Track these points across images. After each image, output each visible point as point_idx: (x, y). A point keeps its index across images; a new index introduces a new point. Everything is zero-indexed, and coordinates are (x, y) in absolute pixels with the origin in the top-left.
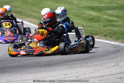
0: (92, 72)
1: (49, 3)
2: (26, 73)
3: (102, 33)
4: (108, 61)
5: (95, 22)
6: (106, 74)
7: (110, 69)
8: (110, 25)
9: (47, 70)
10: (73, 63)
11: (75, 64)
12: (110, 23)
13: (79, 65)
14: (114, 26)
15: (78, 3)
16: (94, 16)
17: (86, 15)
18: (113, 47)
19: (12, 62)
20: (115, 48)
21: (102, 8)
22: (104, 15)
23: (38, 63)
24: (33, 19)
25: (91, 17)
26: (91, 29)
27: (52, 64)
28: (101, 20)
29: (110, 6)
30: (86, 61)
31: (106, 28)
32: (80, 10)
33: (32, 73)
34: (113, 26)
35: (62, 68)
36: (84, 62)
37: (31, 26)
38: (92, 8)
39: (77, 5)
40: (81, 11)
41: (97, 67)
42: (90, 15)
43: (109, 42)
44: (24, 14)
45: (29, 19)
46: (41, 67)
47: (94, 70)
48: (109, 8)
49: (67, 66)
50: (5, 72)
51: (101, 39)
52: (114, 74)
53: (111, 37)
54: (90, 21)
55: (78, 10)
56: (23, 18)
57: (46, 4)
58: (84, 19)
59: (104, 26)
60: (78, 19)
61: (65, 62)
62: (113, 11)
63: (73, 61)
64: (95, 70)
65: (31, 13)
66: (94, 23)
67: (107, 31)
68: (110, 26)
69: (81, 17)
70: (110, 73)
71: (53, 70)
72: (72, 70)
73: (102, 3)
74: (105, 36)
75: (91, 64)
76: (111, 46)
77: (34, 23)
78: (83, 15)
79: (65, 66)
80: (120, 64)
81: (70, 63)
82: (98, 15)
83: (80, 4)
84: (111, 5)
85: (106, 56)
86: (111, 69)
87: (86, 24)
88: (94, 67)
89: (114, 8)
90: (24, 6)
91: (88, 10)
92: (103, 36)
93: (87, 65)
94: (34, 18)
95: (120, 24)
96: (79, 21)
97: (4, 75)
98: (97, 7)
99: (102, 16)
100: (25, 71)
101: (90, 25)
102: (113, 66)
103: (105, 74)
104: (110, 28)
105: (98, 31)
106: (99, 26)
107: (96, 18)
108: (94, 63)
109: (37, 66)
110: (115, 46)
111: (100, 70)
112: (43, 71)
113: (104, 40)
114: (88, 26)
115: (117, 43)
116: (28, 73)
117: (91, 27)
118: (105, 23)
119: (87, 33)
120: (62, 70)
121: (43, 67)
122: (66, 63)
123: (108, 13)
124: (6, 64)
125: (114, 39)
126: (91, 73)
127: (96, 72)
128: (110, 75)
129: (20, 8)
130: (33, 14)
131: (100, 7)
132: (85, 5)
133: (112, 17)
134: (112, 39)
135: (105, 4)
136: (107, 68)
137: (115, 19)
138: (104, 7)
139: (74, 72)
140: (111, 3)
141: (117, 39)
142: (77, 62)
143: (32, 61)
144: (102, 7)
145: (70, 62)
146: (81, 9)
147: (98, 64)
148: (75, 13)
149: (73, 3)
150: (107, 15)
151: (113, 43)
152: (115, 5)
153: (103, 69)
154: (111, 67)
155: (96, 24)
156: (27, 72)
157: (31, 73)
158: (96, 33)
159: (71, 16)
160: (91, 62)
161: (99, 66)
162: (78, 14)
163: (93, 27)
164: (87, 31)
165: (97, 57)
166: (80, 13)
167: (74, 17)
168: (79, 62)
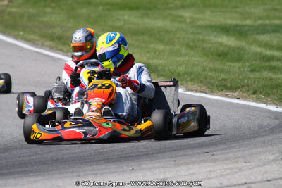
0: (225, 173)
1: (126, 17)
2: (73, 176)
3: (248, 86)
4: (261, 150)
5: (232, 62)
6: (256, 178)
8: (265, 68)
9: (121, 170)
10: (181, 153)
11: (186, 155)
12: (267, 64)
13: (194, 159)
14: (276, 70)
15: (192, 18)
16: (229, 47)
17: (210, 45)
18: (273, 116)
19: (41, 151)
20: (276, 119)
21: (247, 28)
22: (251, 44)
23: (101, 153)
25: (222, 48)
26: (223, 76)
27: (132, 156)
28: (246, 56)
29: (266, 25)
30: (211, 149)
31: (257, 75)
32: (198, 33)
33: (87, 175)
34: (272, 69)
35: (157, 165)
36: (205, 151)
38: (226, 30)
39: (191, 22)
40: (201, 37)
41: (237, 162)
42: (221, 44)
43: (263, 106)
46: (108, 162)
47: (228, 169)
48: (263, 30)
49: (168, 159)
50: (25, 173)
51: (245, 100)
52: (275, 179)
53: (269, 95)
54: (222, 58)
55: (193, 33)
57: (119, 20)
58: (206, 53)
59: (253, 71)
60: (192, 53)
61: (164, 152)
62: (272, 34)
63: (180, 149)
64: (232, 168)
66: (229, 64)
67: (259, 82)
68: (265, 70)
69: (200, 49)
70: (264, 176)
71: (135, 168)
72: (178, 168)
74: (255, 93)
75: (221, 156)
76: (267, 114)
78: (205, 46)
79: (164, 160)
81: (173, 154)
82: (238, 45)
83: (198, 20)
84: (267, 22)
85: (256, 137)
86: (268, 167)
87: (211, 65)
88: (228, 162)
89: (276, 29)
90: (69, 25)
91: (215, 33)
92: (251, 92)
93: (213, 157)
96: (195, 59)
97: (25, 180)
98: (236, 26)
99: (247, 48)
100: (72, 172)
101: (221, 67)
102: (273, 160)
103: (254, 178)
104: (265, 74)
105: (239, 81)
106: (242, 69)
107: (233, 51)
108: (229, 155)
109: (99, 161)
110: (277, 115)
111: (244, 171)
112: (112, 170)
113: (253, 101)
114: (216, 70)
115: (280, 109)
117: (222, 71)
118: (254, 62)
119: (213, 85)
120: (155, 168)
121: (112, 162)
122: (165, 154)
123: (262, 41)
124: (30, 156)
125: (276, 100)
126: (222, 175)
127: (233, 174)
128: (264, 181)
129: (62, 27)
131: (244, 26)
132: (208, 23)
133: (270, 49)
134: (270, 99)
135: (256, 21)
136: (259, 166)
137: (277, 53)
138: (252, 26)
139: (183, 173)
140: (268, 17)
142: (189, 152)
144: (249, 26)
145: (174, 150)
146: (200, 31)
147: (239, 155)
148: (186, 40)
149: (182, 17)
150: (260, 46)
151: (273, 108)
152: (277, 22)
153: (250, 167)
154: (268, 162)
155: (233, 64)
156: (75, 174)
157: (85, 175)
158: (234, 85)
159: (177, 47)
160: (222, 152)
161: (241, 160)
162: (193, 42)
163: (228, 72)
164: (212, 81)
165: (236, 140)
166: (198, 40)
167: (183, 50)
168: (195, 152)
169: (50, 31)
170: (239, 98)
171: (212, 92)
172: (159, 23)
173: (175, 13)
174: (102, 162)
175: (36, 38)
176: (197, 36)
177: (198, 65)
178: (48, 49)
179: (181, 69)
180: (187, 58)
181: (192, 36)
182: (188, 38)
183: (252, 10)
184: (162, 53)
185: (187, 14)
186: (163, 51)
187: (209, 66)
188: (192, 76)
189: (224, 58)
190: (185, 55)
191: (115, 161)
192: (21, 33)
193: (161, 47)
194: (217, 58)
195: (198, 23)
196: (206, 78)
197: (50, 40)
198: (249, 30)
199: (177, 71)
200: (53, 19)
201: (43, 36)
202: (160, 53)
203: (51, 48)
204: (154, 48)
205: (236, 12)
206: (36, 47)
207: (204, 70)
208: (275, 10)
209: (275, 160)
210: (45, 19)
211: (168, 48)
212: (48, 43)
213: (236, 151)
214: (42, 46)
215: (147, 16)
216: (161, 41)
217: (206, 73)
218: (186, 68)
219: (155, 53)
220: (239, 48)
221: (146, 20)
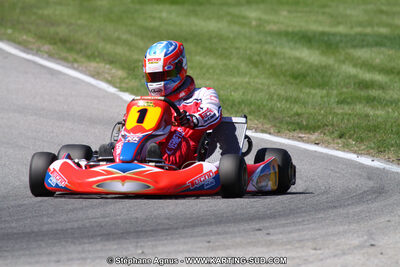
1: (164, 15)
2: (49, 261)
3: (333, 125)
4: (341, 228)
5: (313, 87)
7: (346, 257)
8: (359, 99)
9: (125, 253)
10: (220, 229)
11: (226, 233)
12: (363, 93)
13: (238, 240)
14: (375, 103)
15: (260, 19)
16: (311, 66)
17: (282, 61)
18: (365, 175)
19: (10, 216)
20: (369, 178)
21: (338, 38)
22: (344, 62)
23: (99, 224)
24: (108, 66)
25: (299, 67)
26: (296, 108)
27: (146, 231)
28: (334, 80)
29: (366, 35)
30: (267, 224)
31: (347, 109)
32: (267, 43)
33: (72, 259)
34: (370, 101)
36: (257, 226)
37: (100, 89)
38: (307, 39)
39: (259, 26)
40: (270, 48)
41: (302, 247)
42: (298, 60)
43: (352, 156)
44: (78, 47)
45: (93, 65)
46: (108, 240)
48: (362, 41)
49: (199, 239)
51: (326, 147)
53: (362, 140)
54: (298, 81)
55: (260, 42)
56: (75, 61)
57: (154, 18)
58: (275, 72)
59: (341, 102)
60: (255, 72)
61: (194, 226)
62: (375, 49)
65: (101, 45)
66: (308, 90)
67: (348, 120)
68: (360, 102)
69: (268, 66)
71: (146, 251)
73: (339, 23)
74: (344, 135)
75: (281, 236)
76: (356, 171)
77: (110, 79)
78: (275, 61)
79: (192, 239)
80: (382, 241)
81: (208, 229)
82: (323, 64)
83: (268, 22)
84: (368, 30)
85: (335, 207)
86: (349, 258)
87: (283, 93)
88: (289, 247)
89: (379, 42)
90: (80, 22)
91: (291, 44)
92: (336, 134)
93: (268, 238)
94: (111, 62)
95: (395, 96)
96: (256, 80)
98: (323, 34)
99: (336, 66)
100: (50, 254)
101: (295, 94)
102: (358, 246)
104: (359, 108)
105: (320, 117)
106: (325, 99)
107: (317, 70)
108: (293, 235)
109: (92, 237)
110: (371, 173)
111: (312, 262)
113: (338, 150)
114: (287, 99)
115: (378, 164)
116: (58, 261)
117: (296, 101)
118: (345, 90)
119: (281, 122)
121: (114, 239)
122: (197, 230)
123: (360, 58)
125: (372, 148)
130: (109, 48)
131: (334, 35)
132: (283, 28)
133: (369, 71)
134: (363, 147)
135: (352, 27)
136: (335, 256)
137: (379, 78)
138: (346, 36)
140: (370, 24)
141: (380, 150)
142: (233, 228)
143: (80, 214)
144: (341, 35)
145: (210, 224)
146: (269, 39)
147: (307, 237)
148: (248, 52)
149: (244, 18)
150: (355, 66)
151: (366, 161)
152: (383, 30)
153: (321, 257)
154: (349, 249)
155: (313, 91)
156: (53, 258)
157: (69, 260)
158: (312, 122)
159: (234, 62)
160: (281, 229)
161: (310, 244)
162: (259, 55)
163: (305, 104)
164: (281, 116)
165: (305, 212)
166: (266, 53)
167: (243, 66)
168: (242, 228)
169: (52, 30)
170: (317, 144)
171: (279, 133)
172: (212, 26)
173: (235, 11)
174: (99, 239)
175: (30, 39)
176: (266, 47)
177: (262, 90)
178: (46, 56)
179: (237, 96)
180: (247, 79)
181: (258, 46)
182: (251, 49)
183: (348, 12)
184: (211, 71)
185: (253, 13)
186: (212, 67)
187: (279, 92)
188: (252, 107)
189: (301, 82)
190: (246, 74)
191: (119, 238)
192: (9, 31)
193: (210, 61)
194: (292, 81)
195: (269, 27)
196: (272, 110)
197: (50, 44)
198: (341, 41)
199: (231, 98)
200: (57, 12)
201: (41, 37)
202: (208, 70)
203: (51, 56)
204: (201, 62)
205: (324, 13)
206: (28, 53)
207: (271, 98)
208: (382, 12)
209: (360, 247)
210: (46, 12)
211: (220, 62)
212: (46, 47)
213: (303, 230)
214: (38, 52)
215: (195, 13)
216: (212, 51)
217: (273, 103)
218: (244, 93)
219: (201, 69)
220: (325, 67)
221: (193, 20)
